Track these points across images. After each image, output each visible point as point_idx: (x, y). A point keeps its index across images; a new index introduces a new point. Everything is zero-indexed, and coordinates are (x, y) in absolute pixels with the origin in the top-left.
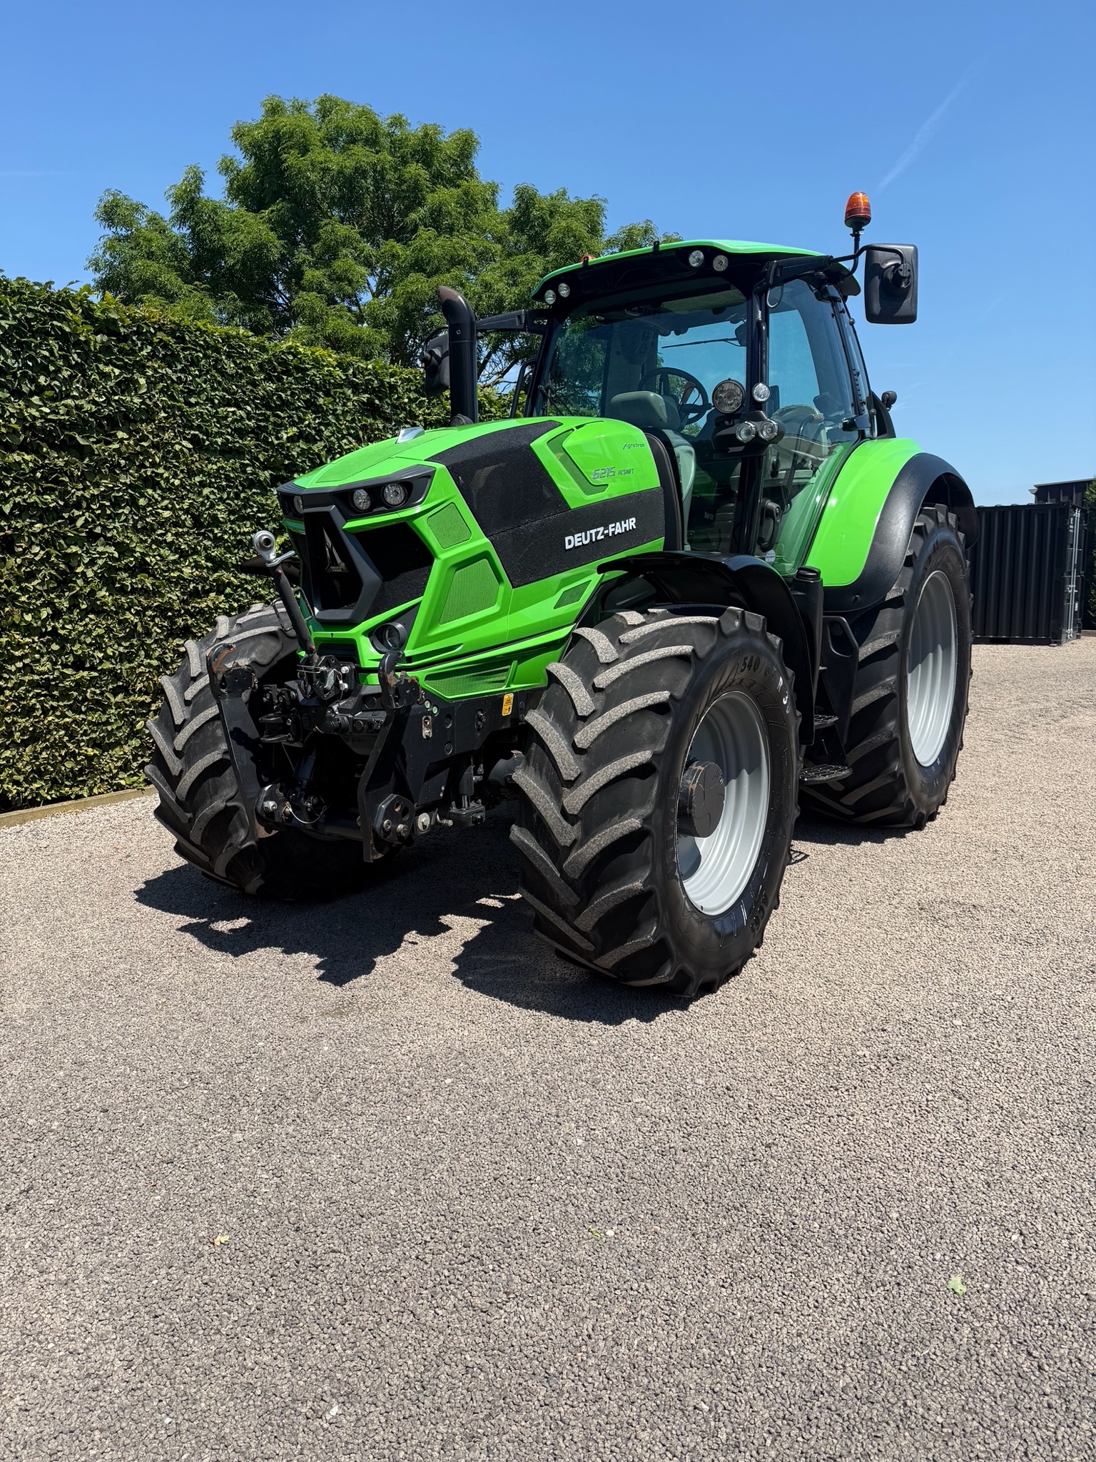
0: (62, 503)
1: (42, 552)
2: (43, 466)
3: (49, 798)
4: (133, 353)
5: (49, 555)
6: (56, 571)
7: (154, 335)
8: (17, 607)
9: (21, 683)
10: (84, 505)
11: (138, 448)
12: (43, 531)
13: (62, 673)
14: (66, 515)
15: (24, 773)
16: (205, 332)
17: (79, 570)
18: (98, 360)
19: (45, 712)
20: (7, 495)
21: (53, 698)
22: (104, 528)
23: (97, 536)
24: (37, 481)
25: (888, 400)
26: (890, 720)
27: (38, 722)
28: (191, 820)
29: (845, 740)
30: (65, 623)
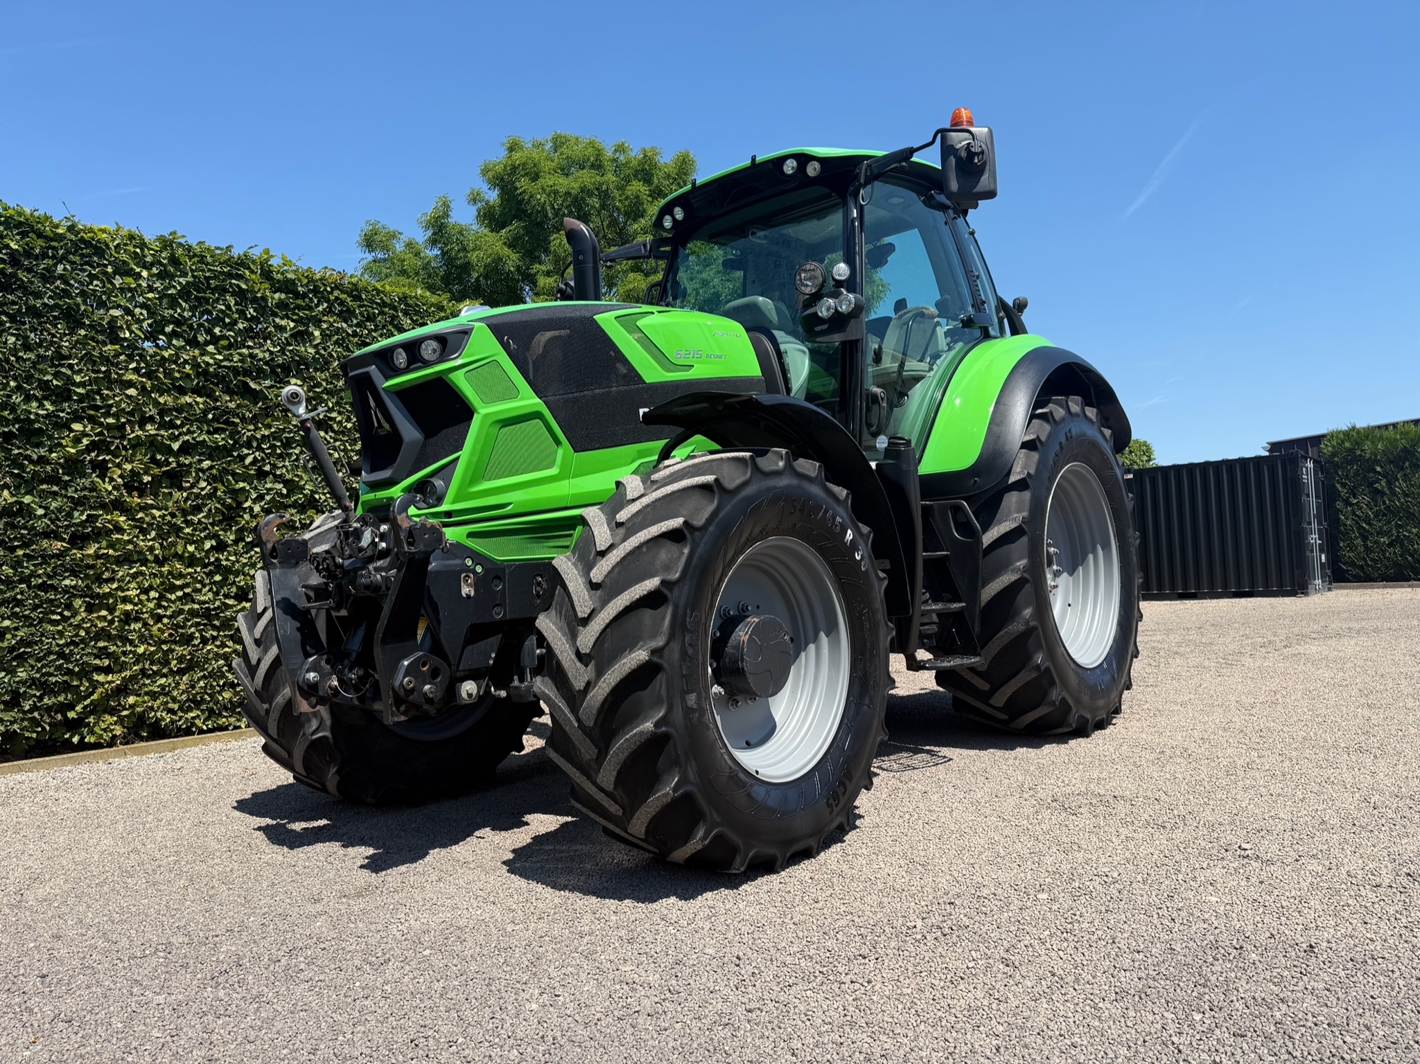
0: (231, 442)
1: (209, 487)
2: (216, 408)
3: (205, 728)
4: (310, 309)
5: (216, 489)
6: (223, 505)
7: (331, 293)
8: (183, 538)
9: (181, 612)
10: (255, 444)
11: (311, 394)
12: (211, 467)
13: (224, 604)
14: (235, 454)
15: (179, 702)
16: (382, 292)
17: (246, 505)
18: (275, 315)
19: (205, 641)
20: (177, 433)
21: (214, 627)
22: (274, 466)
23: (266, 474)
24: (209, 423)
25: (1019, 305)
26: (1025, 608)
27: (196, 651)
28: (267, 711)
29: (977, 629)
30: (229, 554)
